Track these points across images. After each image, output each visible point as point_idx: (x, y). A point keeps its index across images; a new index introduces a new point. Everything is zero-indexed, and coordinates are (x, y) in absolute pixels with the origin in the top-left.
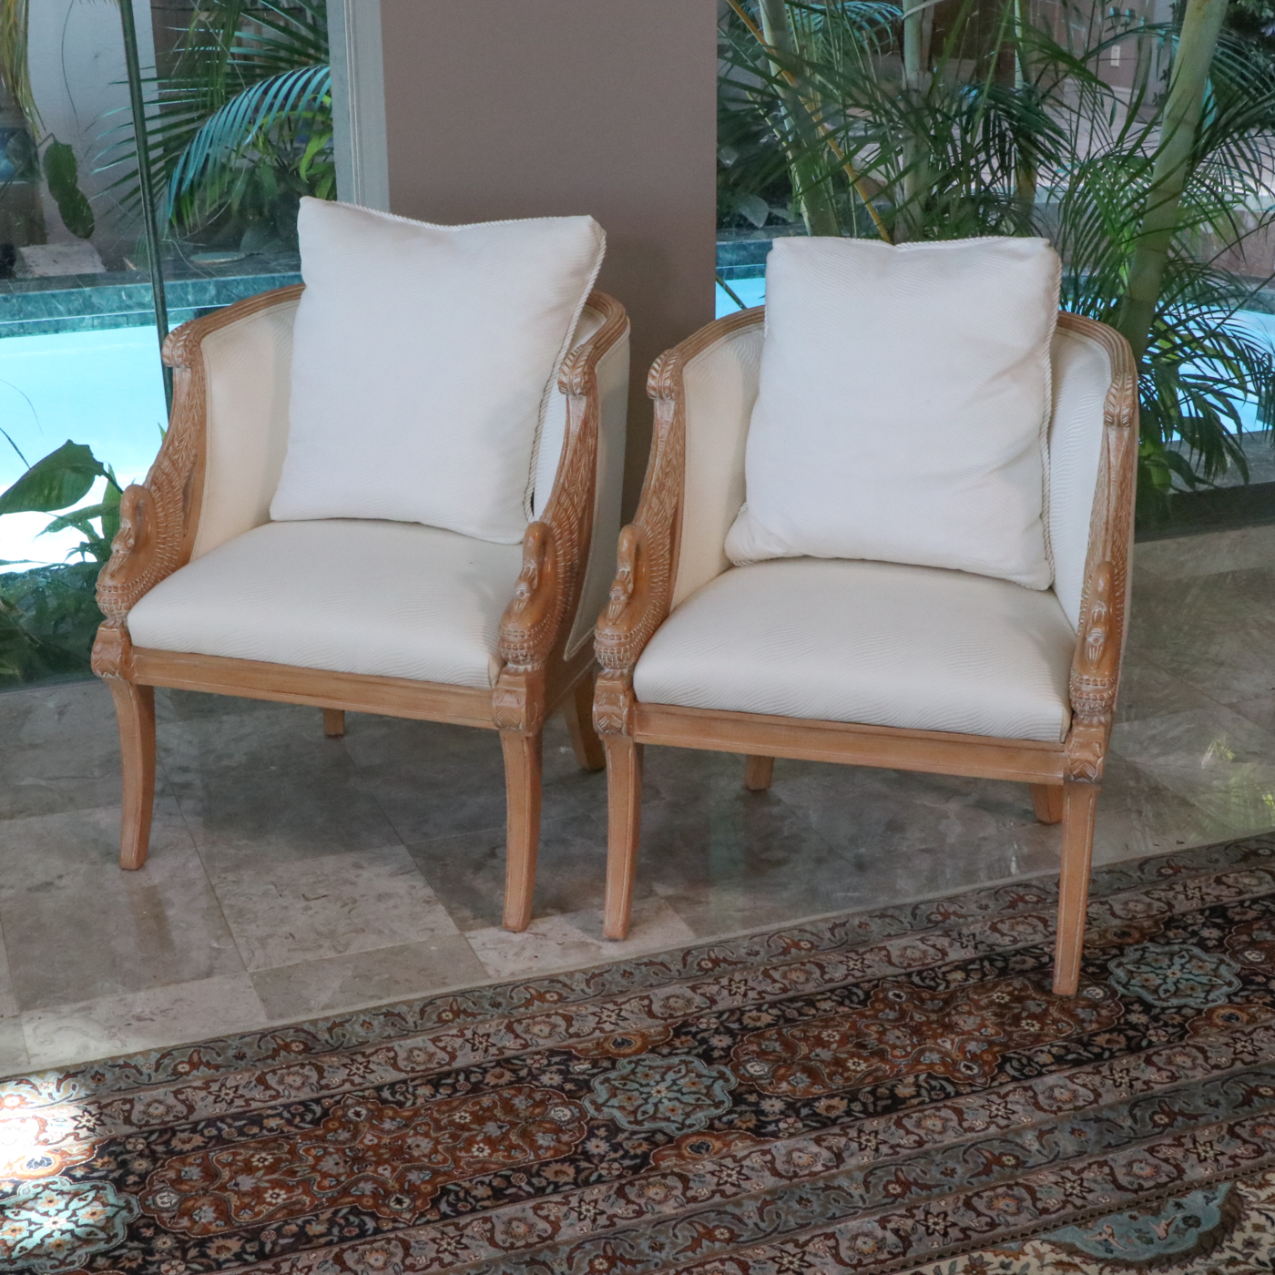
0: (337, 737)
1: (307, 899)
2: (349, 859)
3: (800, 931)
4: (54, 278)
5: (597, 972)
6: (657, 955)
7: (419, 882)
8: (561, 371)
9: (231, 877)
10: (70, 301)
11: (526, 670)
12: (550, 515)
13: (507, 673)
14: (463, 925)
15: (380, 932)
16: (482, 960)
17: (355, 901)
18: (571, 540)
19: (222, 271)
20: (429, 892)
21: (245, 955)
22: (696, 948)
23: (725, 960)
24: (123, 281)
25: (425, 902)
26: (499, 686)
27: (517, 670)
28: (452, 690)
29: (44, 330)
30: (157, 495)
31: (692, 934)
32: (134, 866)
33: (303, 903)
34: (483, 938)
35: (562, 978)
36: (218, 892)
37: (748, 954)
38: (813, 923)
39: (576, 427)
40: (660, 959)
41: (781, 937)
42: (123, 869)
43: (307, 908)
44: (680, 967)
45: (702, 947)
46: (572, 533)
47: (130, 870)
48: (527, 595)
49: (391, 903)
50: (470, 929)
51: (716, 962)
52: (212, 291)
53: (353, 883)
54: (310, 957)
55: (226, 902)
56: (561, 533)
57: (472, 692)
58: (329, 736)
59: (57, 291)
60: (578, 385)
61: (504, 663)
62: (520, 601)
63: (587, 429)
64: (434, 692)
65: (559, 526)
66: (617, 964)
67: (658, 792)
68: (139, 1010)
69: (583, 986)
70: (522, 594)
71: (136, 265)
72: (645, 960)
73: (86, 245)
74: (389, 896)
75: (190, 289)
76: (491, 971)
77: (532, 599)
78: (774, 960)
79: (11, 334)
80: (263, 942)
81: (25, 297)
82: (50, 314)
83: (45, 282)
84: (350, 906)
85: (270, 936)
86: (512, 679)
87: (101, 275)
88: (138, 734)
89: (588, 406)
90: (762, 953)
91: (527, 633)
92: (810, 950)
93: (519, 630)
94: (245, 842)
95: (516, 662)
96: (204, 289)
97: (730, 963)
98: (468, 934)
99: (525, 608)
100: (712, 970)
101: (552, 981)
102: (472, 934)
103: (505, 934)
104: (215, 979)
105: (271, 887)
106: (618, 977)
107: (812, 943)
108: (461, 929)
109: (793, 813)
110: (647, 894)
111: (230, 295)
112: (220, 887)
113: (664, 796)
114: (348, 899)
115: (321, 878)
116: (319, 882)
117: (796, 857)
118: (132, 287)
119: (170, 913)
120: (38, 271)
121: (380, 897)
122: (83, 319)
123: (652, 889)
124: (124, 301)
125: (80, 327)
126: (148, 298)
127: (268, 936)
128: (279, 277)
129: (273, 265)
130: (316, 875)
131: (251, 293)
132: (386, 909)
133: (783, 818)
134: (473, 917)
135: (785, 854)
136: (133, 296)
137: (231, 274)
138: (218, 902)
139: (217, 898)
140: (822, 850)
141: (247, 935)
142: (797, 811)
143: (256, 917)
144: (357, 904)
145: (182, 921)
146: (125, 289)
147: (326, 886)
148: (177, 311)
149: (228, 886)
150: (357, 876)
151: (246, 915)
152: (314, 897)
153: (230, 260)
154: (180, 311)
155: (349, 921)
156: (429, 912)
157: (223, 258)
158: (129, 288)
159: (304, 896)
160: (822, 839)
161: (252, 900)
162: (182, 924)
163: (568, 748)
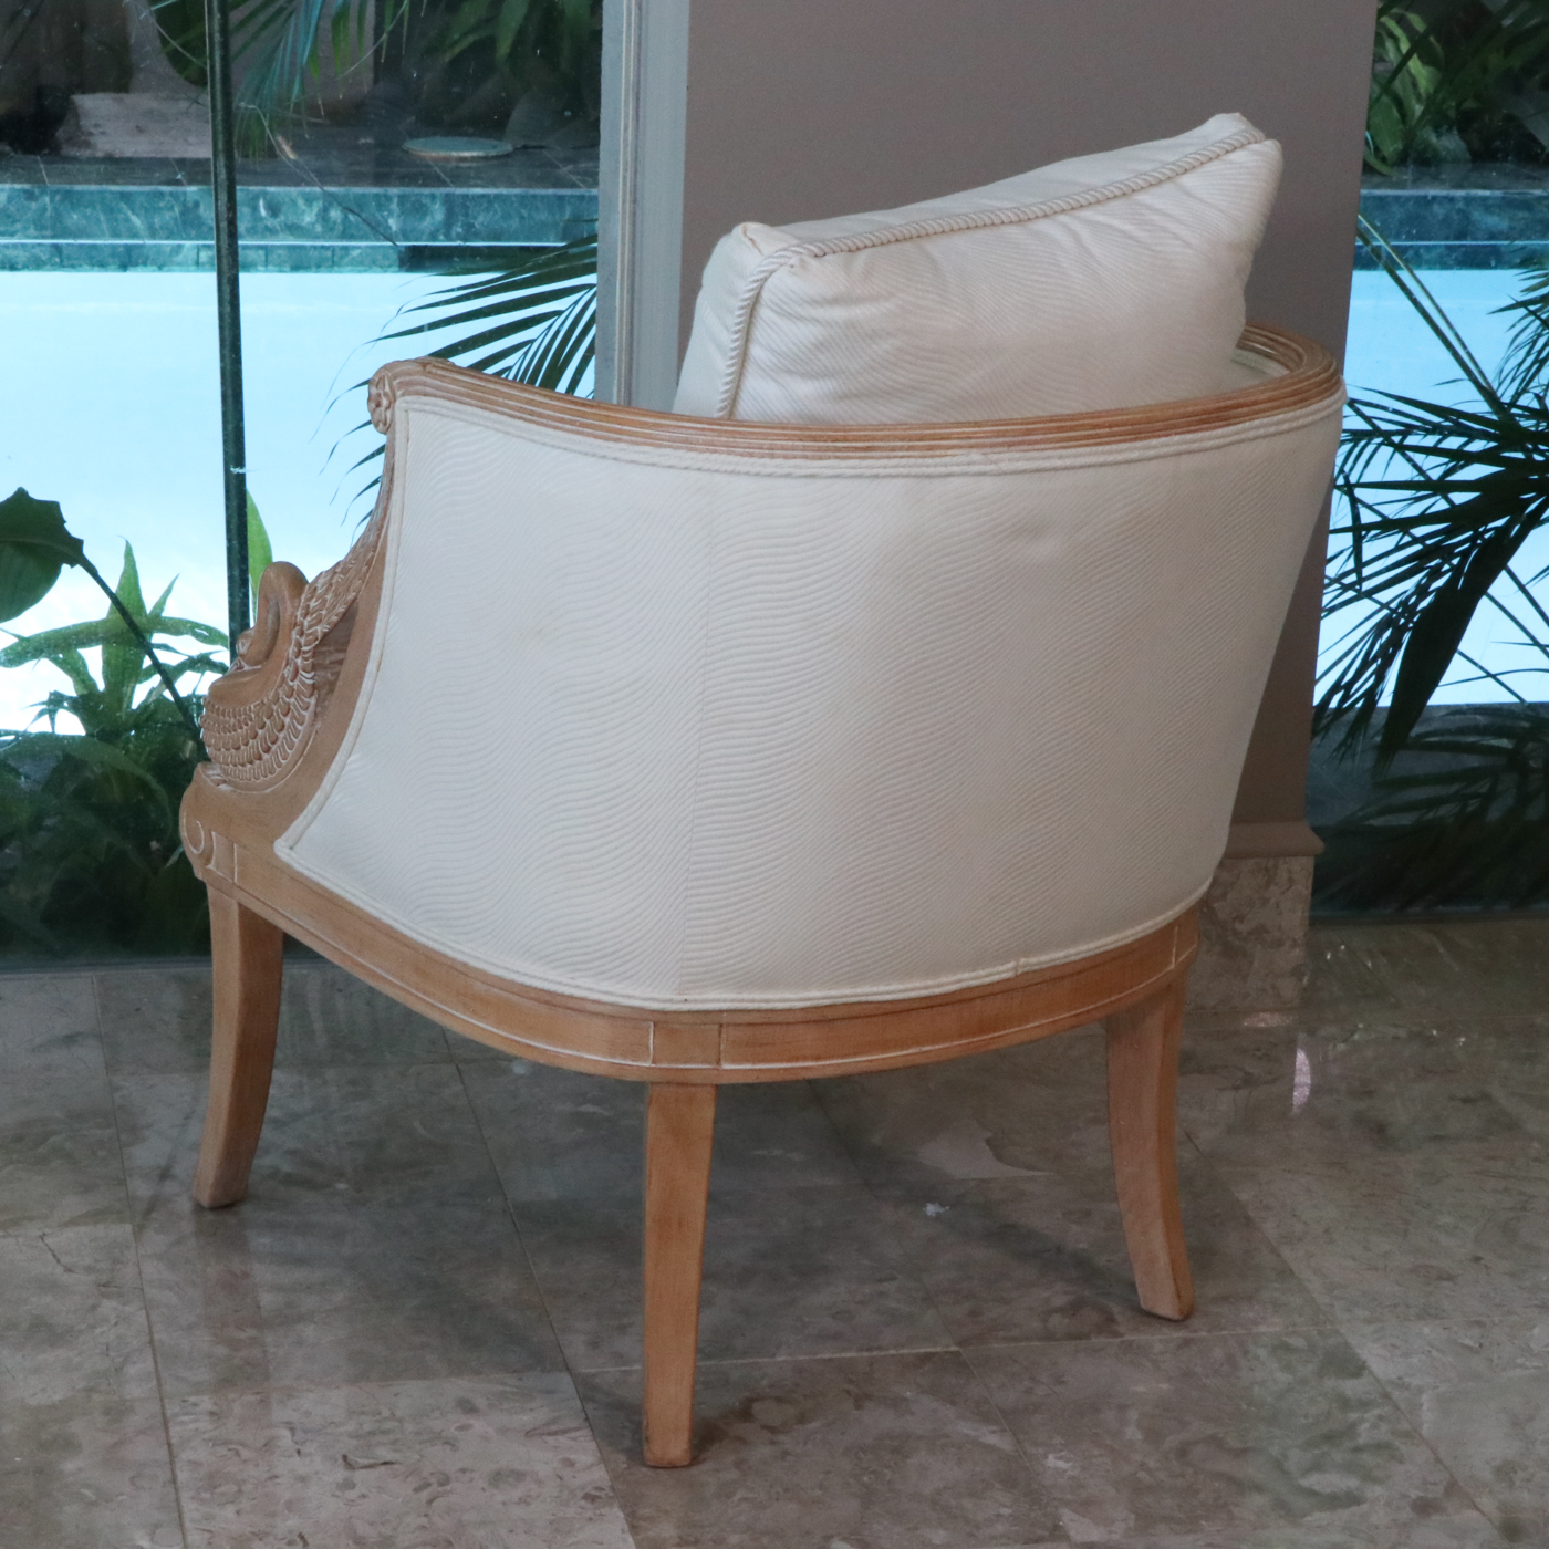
1: (351, 1467)
4: (132, 160)
7: (584, 1458)
9: (206, 1403)
10: (157, 209)
17: (444, 1482)
19: (458, 175)
20: (599, 1476)
24: (267, 179)
25: (588, 1497)
33: (341, 1474)
36: (175, 1431)
43: (348, 1485)
49: (517, 1493)
52: (438, 214)
53: (451, 1443)
55: (187, 1455)
59: (133, 188)
71: (295, 148)
74: (519, 1476)
75: (394, 206)
79: (36, 264)
81: (67, 195)
82: (116, 235)
83: (119, 167)
84: (434, 1488)
85: (259, 1535)
96: (420, 210)
105: (285, 1432)
109: (1386, 1396)
110: (1046, 1534)
111: (473, 226)
112: (182, 1423)
113: (1121, 1329)
114: (432, 1474)
115: (389, 1425)
116: (384, 1432)
117: (1375, 1491)
118: (279, 193)
119: (70, 1466)
120: (103, 145)
121: (497, 1478)
122: (180, 246)
123: (1056, 1527)
124: (261, 219)
125: (172, 263)
126: (309, 218)
127: (253, 1533)
128: (572, 196)
129: (565, 170)
130: (378, 1417)
131: (515, 223)
132: (504, 1503)
133: (1364, 1405)
134: (677, 1540)
135: (1352, 1483)
136: (279, 211)
137: (479, 182)
138: (171, 1452)
139: (169, 1445)
140: (1435, 1484)
141: (212, 1529)
142: (1396, 1394)
143: (240, 1491)
144: (448, 1488)
145: (88, 1486)
146: (265, 194)
147: (394, 1442)
148: (367, 247)
149: (196, 1421)
150: (462, 1428)
151: (220, 1485)
152: (366, 1462)
153: (481, 154)
154: (371, 247)
155: (424, 1521)
156: (590, 1519)
157: (468, 150)
158: (273, 193)
159: (345, 1458)
160: (1438, 1461)
161: (237, 1454)
162: (86, 1492)
163: (942, 1205)
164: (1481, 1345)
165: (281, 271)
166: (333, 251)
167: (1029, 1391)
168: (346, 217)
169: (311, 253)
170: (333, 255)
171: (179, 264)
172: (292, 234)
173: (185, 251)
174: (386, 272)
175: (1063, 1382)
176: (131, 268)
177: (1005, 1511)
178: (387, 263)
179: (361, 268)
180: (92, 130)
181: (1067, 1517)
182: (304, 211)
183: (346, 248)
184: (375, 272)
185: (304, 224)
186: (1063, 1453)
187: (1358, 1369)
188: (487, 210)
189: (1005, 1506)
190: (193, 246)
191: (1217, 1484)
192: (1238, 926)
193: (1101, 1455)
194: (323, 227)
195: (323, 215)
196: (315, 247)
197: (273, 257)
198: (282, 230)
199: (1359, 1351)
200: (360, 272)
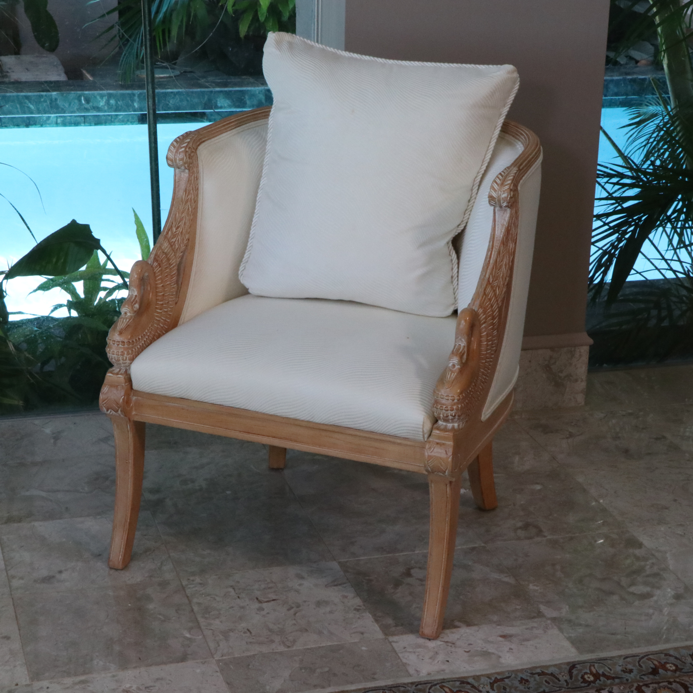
0: (278, 470)
1: (260, 602)
2: (292, 570)
3: (666, 655)
4: (26, 82)
5: (499, 677)
6: (547, 667)
7: (351, 594)
8: (492, 187)
9: (198, 580)
10: (40, 102)
11: (453, 427)
12: (477, 303)
13: (438, 429)
14: (386, 631)
15: (320, 633)
16: (404, 661)
17: (298, 606)
18: (493, 324)
20: (358, 601)
21: (212, 645)
22: (580, 663)
23: (604, 675)
24: (83, 88)
25: (355, 609)
26: (431, 439)
27: (446, 426)
28: (391, 439)
29: (17, 123)
30: (157, 270)
31: (573, 650)
32: (120, 567)
33: (257, 605)
34: (404, 641)
35: (470, 680)
36: (188, 591)
37: (623, 671)
38: (676, 649)
39: (500, 233)
40: (550, 671)
41: (649, 659)
42: (111, 568)
43: (260, 609)
44: (567, 677)
45: (584, 662)
46: (493, 318)
47: (117, 570)
48: (457, 367)
49: (328, 609)
50: (393, 634)
51: (597, 676)
53: (297, 591)
54: (265, 649)
55: (195, 600)
56: (486, 318)
57: (409, 443)
58: (273, 469)
59: (30, 94)
60: (505, 199)
61: (436, 421)
62: (452, 372)
63: (510, 235)
64: (376, 440)
65: (484, 312)
66: (516, 672)
67: (541, 531)
68: (128, 686)
69: (488, 688)
70: (454, 366)
71: (91, 75)
72: (538, 671)
73: (53, 58)
74: (327, 603)
75: (136, 98)
76: (411, 671)
77: (461, 371)
78: (645, 678)
80: (226, 634)
82: (24, 113)
83: (19, 85)
84: (295, 609)
85: (231, 630)
86: (442, 434)
87: (63, 82)
88: (131, 461)
89: (511, 217)
90: (635, 672)
91: (456, 398)
92: (675, 671)
93: (449, 395)
94: (208, 551)
95: (446, 420)
97: (608, 678)
98: (391, 639)
99: (456, 378)
100: (594, 682)
101: (462, 682)
102: (395, 638)
103: (421, 641)
104: (189, 663)
105: (231, 590)
106: (517, 683)
107: (676, 666)
108: (386, 634)
109: (653, 555)
110: (536, 615)
111: (168, 105)
112: (189, 588)
113: (546, 534)
114: (293, 603)
115: (271, 585)
116: (269, 588)
117: (658, 592)
118: (89, 94)
119: (151, 606)
120: (14, 76)
121: (319, 604)
122: (49, 117)
123: (540, 612)
124: (83, 104)
125: (46, 124)
126: (102, 103)
127: (229, 630)
128: (208, 91)
129: (202, 81)
130: (266, 582)
131: (185, 103)
132: (324, 614)
133: (645, 559)
134: (395, 624)
135: (648, 589)
136: (90, 101)
137: (169, 87)
138: (189, 600)
139: (188, 597)
140: (680, 588)
141: (213, 629)
142: (656, 554)
143: (220, 614)
144: (301, 608)
145: (160, 614)
146: (84, 95)
147: (275, 592)
148: (125, 114)
149: (195, 587)
150: (300, 585)
151: (211, 612)
152: (266, 600)
153: (168, 75)
154: (127, 114)
155: (294, 622)
156: (359, 618)
157: (162, 74)
158: (87, 94)
159: (257, 599)
160: (678, 579)
161: (215, 599)
162: (160, 617)
163: (466, 490)
164: (684, 534)
165: (91, 126)
166: (112, 116)
167: (516, 560)
168: (117, 103)
169: (103, 118)
170: (111, 118)
171: (49, 124)
172: (95, 110)
173: (51, 119)
174: (133, 124)
175: (529, 556)
176: (30, 126)
177: (518, 607)
178: (133, 121)
179: (123, 123)
180: (9, 71)
181: (543, 608)
182: (100, 101)
183: (117, 115)
184: (129, 125)
185: (100, 106)
186: (536, 583)
187: (640, 545)
188: (173, 98)
189: (518, 605)
190: (55, 117)
191: (597, 592)
192: (561, 375)
193: (550, 583)
194: (108, 107)
195: (108, 103)
196: (104, 115)
197: (87, 119)
198: (91, 109)
199: (639, 538)
200: (122, 125)
